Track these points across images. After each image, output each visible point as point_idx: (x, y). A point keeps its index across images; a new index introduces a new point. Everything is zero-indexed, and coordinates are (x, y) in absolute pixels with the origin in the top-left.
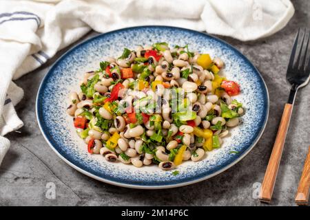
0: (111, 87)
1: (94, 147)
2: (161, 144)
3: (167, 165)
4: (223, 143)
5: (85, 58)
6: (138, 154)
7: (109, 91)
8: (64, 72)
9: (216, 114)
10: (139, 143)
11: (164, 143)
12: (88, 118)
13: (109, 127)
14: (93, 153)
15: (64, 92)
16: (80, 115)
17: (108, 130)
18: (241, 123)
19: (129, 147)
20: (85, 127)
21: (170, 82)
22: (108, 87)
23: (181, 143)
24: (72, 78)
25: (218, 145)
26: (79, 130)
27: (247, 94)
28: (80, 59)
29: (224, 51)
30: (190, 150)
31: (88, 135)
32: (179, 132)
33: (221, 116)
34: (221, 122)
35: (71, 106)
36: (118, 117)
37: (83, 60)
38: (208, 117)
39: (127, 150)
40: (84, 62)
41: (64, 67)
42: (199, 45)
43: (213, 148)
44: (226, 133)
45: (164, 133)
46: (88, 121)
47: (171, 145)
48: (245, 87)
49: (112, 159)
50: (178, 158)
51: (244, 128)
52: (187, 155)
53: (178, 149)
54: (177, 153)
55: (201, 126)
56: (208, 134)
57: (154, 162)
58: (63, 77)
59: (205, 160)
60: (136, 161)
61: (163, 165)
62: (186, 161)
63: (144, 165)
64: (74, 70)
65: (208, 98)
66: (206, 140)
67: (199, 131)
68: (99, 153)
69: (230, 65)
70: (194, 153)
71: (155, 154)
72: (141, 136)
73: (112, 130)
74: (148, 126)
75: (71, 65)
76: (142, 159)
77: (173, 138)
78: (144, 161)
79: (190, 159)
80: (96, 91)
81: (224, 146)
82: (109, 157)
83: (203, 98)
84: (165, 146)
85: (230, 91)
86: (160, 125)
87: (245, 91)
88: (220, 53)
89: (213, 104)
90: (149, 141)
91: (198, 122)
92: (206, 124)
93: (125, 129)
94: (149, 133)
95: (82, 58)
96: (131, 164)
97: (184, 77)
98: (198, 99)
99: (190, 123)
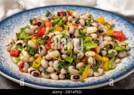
0: (37, 31)
1: (23, 67)
2: (72, 65)
3: (76, 77)
4: (116, 67)
5: (20, 21)
6: (55, 71)
7: (35, 33)
8: (5, 28)
9: (111, 47)
10: (56, 62)
11: (74, 64)
12: (20, 49)
13: (35, 53)
14: (23, 72)
15: (4, 39)
16: (15, 48)
17: (34, 56)
18: (128, 55)
19: (49, 66)
20: (18, 56)
21: (78, 26)
22: (35, 31)
23: (86, 63)
24: (11, 32)
25: (113, 67)
26: (14, 58)
27: (131, 40)
28: (16, 21)
29: (113, 18)
30: (93, 69)
31: (20, 60)
32: (85, 56)
33: (114, 49)
34: (114, 53)
35: (9, 45)
36: (41, 46)
37: (18, 22)
38: (105, 49)
39: (47, 68)
40: (19, 23)
41: (5, 25)
42: (96, 15)
43: (110, 69)
44: (118, 60)
45: (74, 57)
46: (20, 52)
47: (79, 65)
48: (129, 36)
49: (36, 75)
50: (84, 74)
51: (131, 57)
52: (91, 72)
53: (85, 68)
54: (83, 71)
55: (101, 54)
56: (105, 59)
57: (67, 76)
58: (4, 30)
59: (104, 76)
60: (54, 76)
61: (74, 77)
62: (90, 77)
63: (59, 79)
64: (12, 27)
65: (105, 38)
66: (104, 64)
67: (99, 57)
68: (27, 72)
69: (117, 25)
70: (96, 70)
71: (68, 70)
72: (57, 57)
73: (36, 55)
74: (63, 51)
75: (10, 24)
76: (58, 74)
77: (81, 60)
78: (60, 75)
79: (93, 76)
80: (27, 34)
81: (117, 68)
82: (34, 73)
83: (101, 38)
84: (75, 65)
85: (119, 38)
86: (71, 50)
87: (130, 38)
88: (111, 19)
89: (108, 41)
90: (63, 61)
91: (98, 50)
92: (104, 53)
93: (46, 54)
94: (64, 56)
95: (18, 21)
96: (50, 78)
97: (88, 25)
98: (98, 37)
99: (93, 50)
